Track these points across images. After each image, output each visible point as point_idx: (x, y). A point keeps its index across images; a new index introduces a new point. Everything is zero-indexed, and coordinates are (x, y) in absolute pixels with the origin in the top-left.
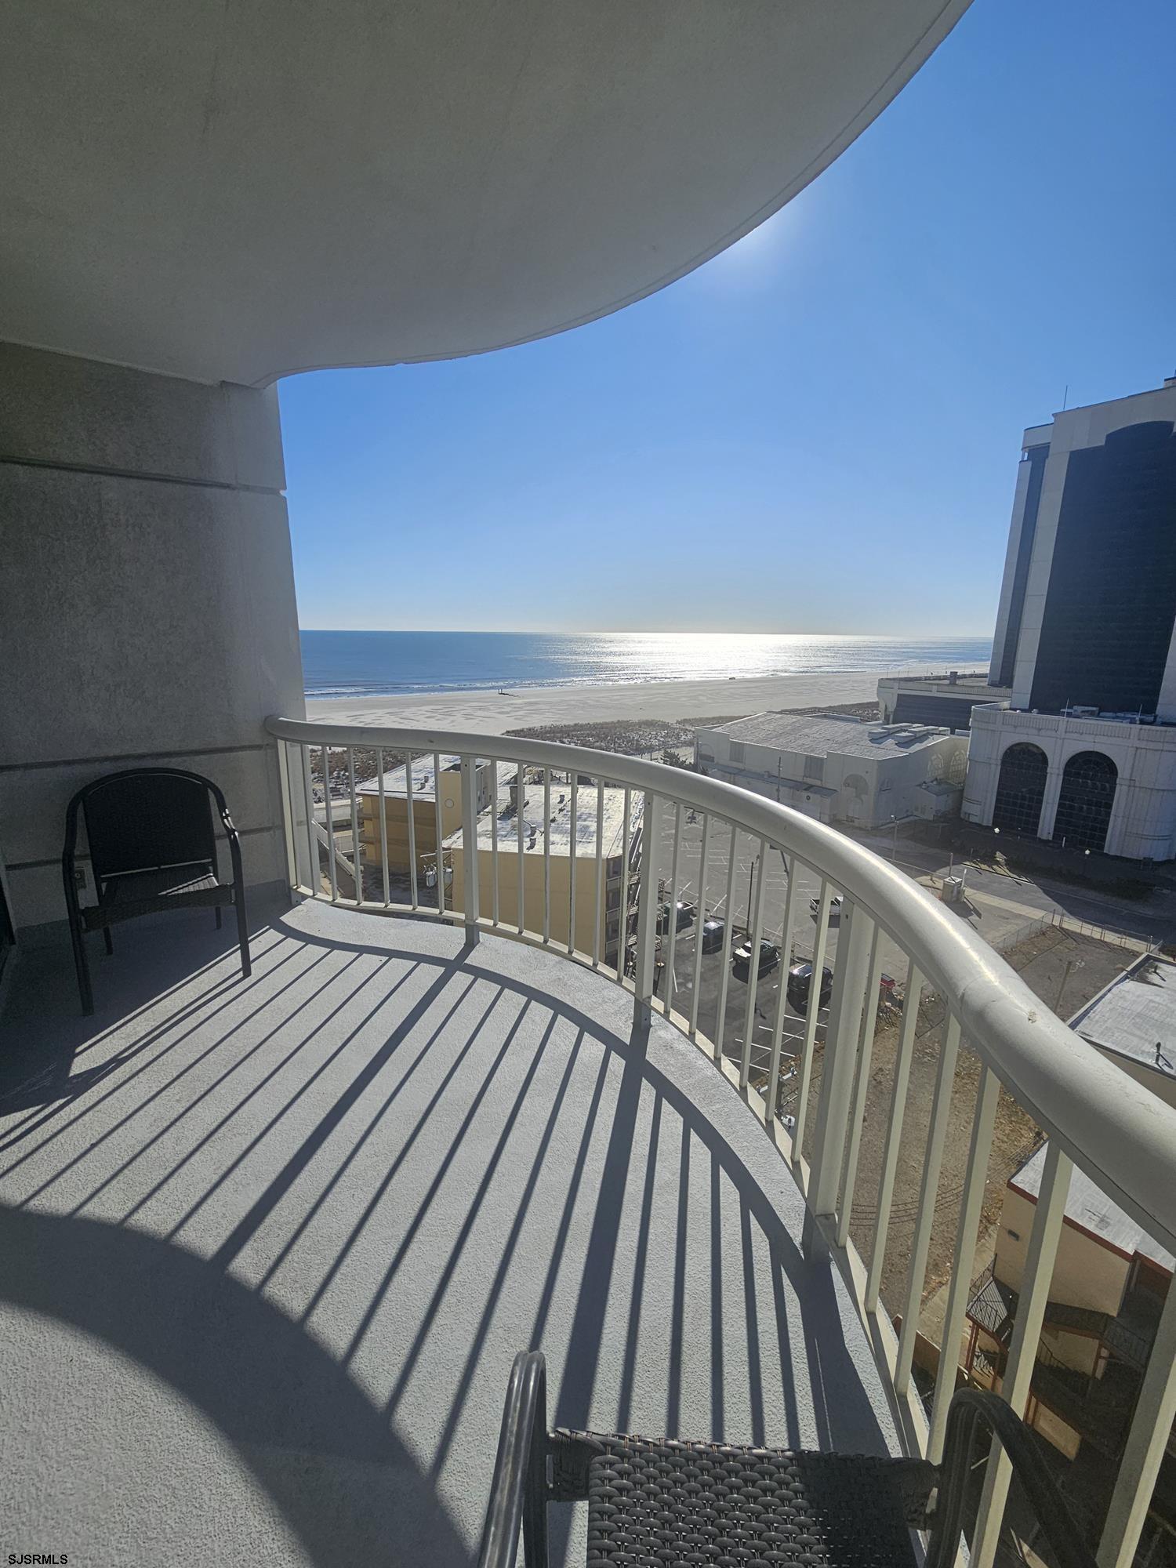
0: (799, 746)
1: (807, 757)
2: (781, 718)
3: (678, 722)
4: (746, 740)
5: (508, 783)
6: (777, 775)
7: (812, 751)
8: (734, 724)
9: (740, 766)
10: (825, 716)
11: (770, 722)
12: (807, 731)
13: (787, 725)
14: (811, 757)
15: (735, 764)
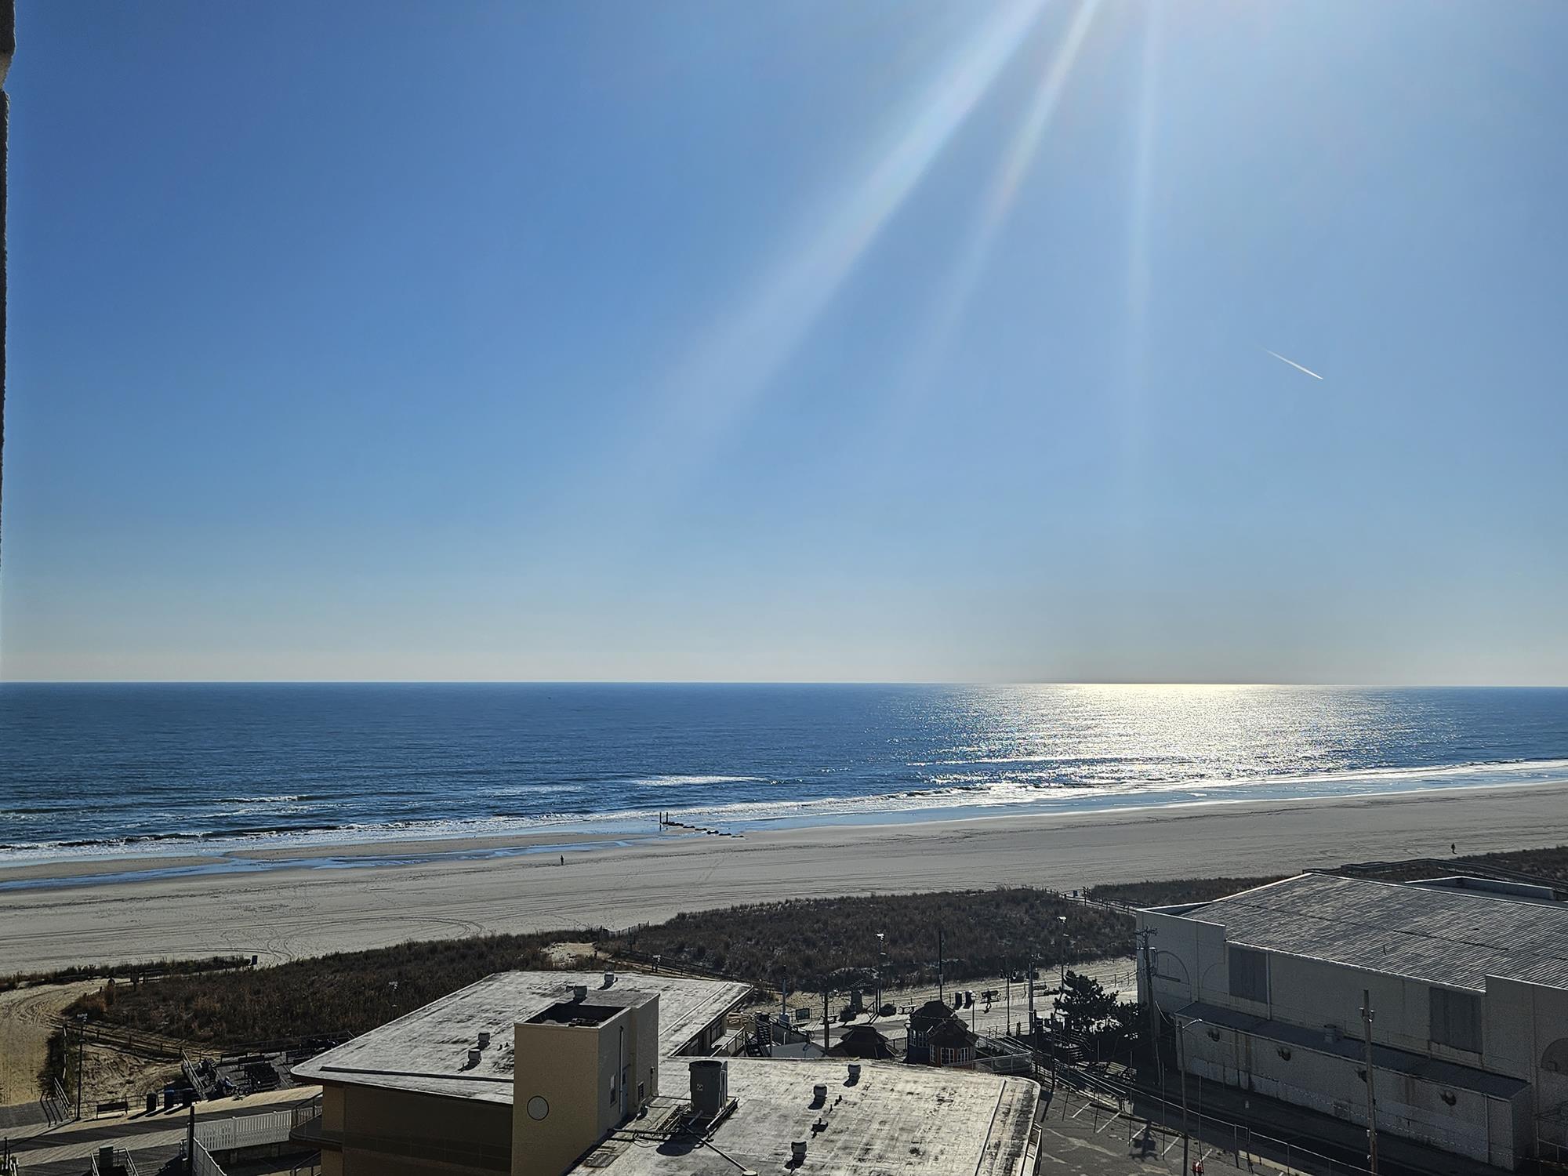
0: (1407, 961)
1: (1434, 990)
2: (1350, 887)
3: (1092, 895)
4: (1269, 943)
5: (683, 1052)
6: (1363, 1037)
7: (1446, 974)
8: (1234, 902)
9: (1260, 1009)
10: (1461, 885)
11: (1323, 897)
12: (1421, 921)
13: (1368, 905)
14: (1444, 990)
15: (1245, 1005)
